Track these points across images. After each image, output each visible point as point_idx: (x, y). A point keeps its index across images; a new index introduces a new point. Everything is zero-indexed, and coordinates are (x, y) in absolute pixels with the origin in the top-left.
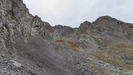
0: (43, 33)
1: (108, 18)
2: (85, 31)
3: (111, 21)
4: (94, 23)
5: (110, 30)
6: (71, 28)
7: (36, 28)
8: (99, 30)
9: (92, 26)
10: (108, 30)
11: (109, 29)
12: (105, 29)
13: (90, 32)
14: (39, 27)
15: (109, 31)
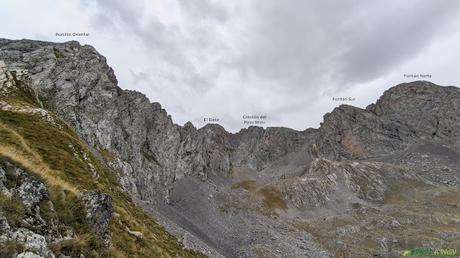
0: (201, 169)
1: (426, 89)
2: (340, 142)
3: (438, 100)
4: (371, 109)
5: (439, 133)
6: (291, 132)
7: (187, 158)
8: (392, 136)
9: (365, 122)
10: (431, 132)
11: (434, 130)
12: (416, 129)
13: (355, 143)
14: (193, 155)
15: (436, 138)
